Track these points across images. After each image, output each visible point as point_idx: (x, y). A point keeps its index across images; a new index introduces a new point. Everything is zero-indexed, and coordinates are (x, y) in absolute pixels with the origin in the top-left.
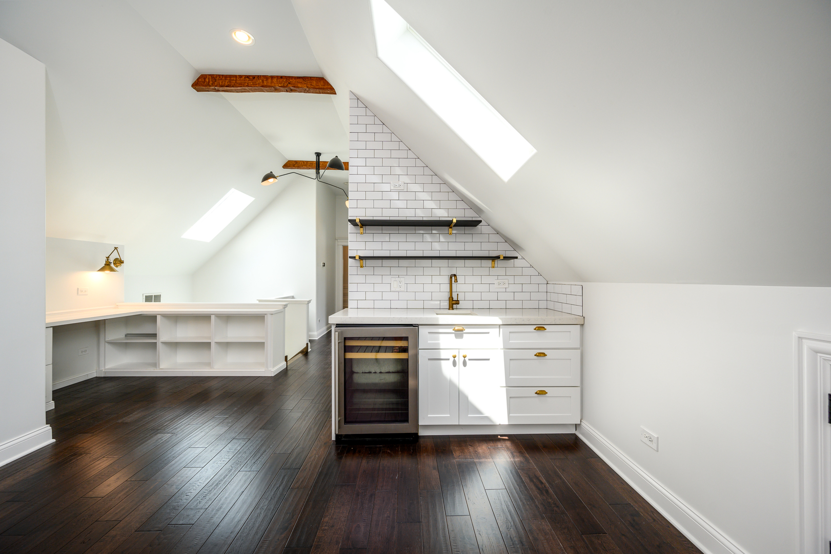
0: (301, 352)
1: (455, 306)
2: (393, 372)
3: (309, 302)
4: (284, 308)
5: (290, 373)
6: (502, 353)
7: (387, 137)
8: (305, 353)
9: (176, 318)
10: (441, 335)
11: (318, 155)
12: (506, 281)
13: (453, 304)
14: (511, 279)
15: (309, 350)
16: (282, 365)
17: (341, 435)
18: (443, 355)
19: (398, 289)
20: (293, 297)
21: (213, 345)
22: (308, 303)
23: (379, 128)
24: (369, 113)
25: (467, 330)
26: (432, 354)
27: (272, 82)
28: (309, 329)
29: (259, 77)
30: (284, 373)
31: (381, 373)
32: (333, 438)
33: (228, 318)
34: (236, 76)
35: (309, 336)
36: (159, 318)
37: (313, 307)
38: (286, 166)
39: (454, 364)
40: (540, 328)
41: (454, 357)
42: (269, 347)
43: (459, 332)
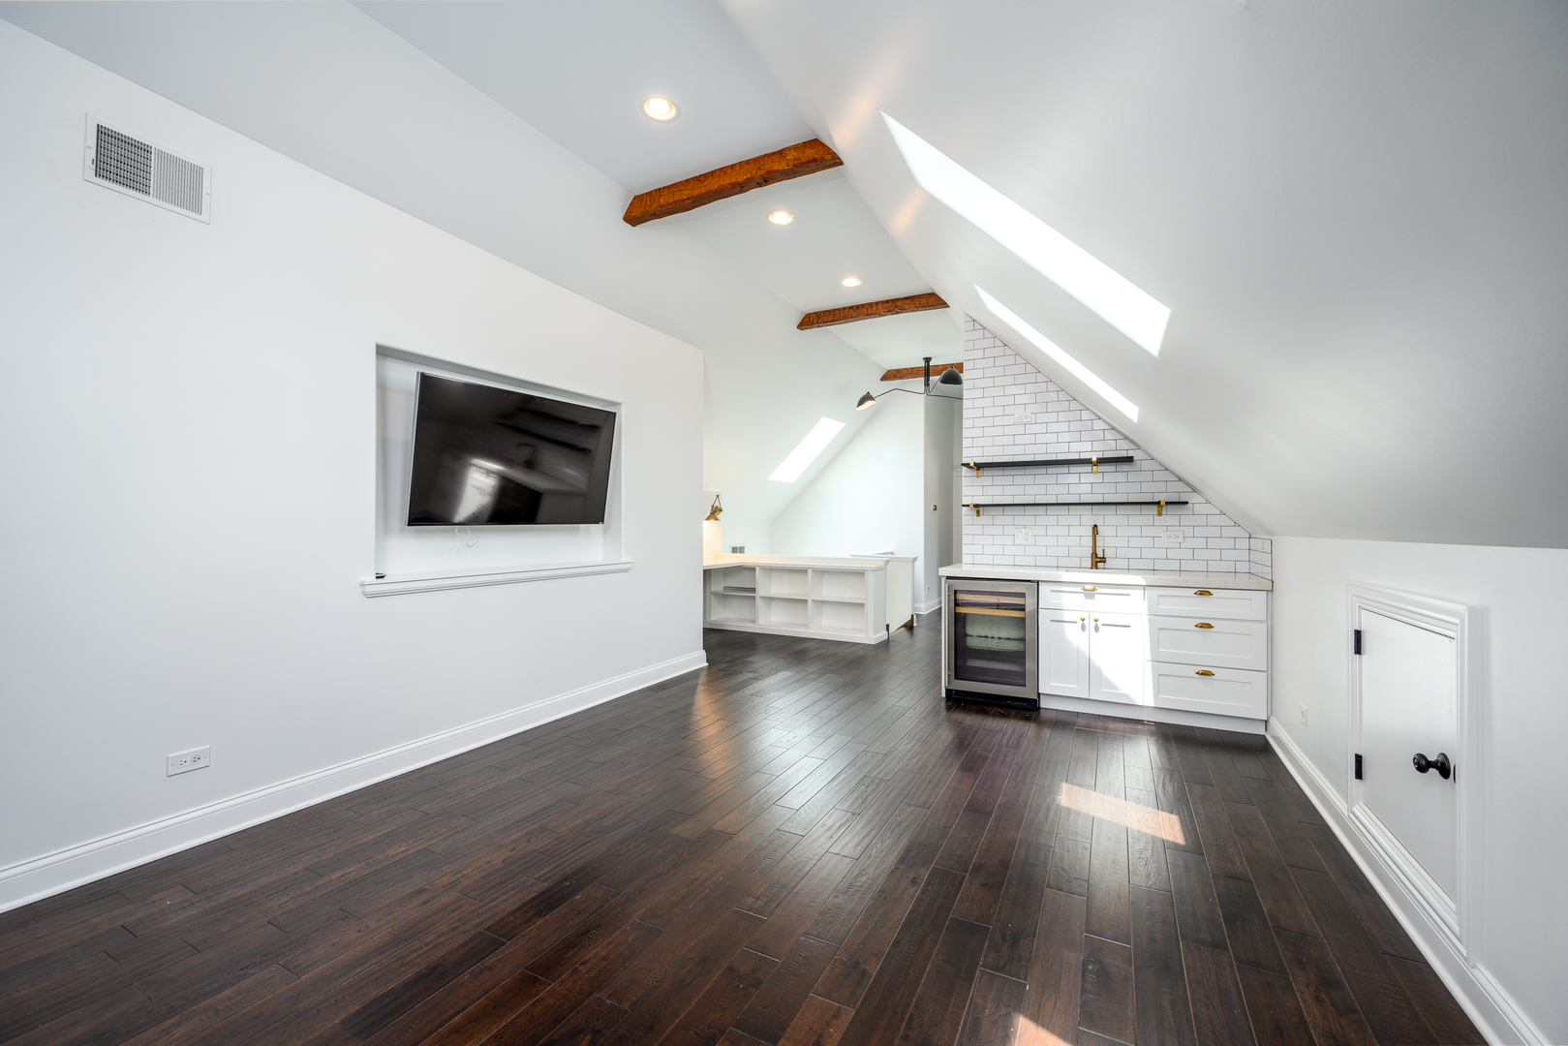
0: (905, 626)
1: (1100, 565)
2: (1014, 639)
3: (915, 559)
4: (886, 565)
5: (891, 644)
6: (1146, 619)
7: (1010, 360)
8: (909, 627)
9: (770, 570)
10: (1064, 594)
11: (928, 358)
12: (1181, 534)
13: (1097, 562)
14: (1189, 532)
15: (915, 625)
16: (882, 635)
17: (951, 690)
18: (1066, 616)
19: (1024, 542)
20: (892, 553)
21: (809, 602)
22: (914, 563)
23: (1000, 351)
24: (987, 334)
25: (1099, 590)
26: (1056, 615)
27: (877, 309)
28: (915, 600)
29: (863, 306)
30: (886, 644)
31: (999, 638)
32: (944, 695)
33: (822, 572)
34: (839, 309)
35: (914, 608)
36: (757, 569)
37: (920, 565)
38: (885, 378)
39: (1083, 628)
40: (1204, 592)
41: (1083, 620)
42: (870, 609)
43: (1090, 592)
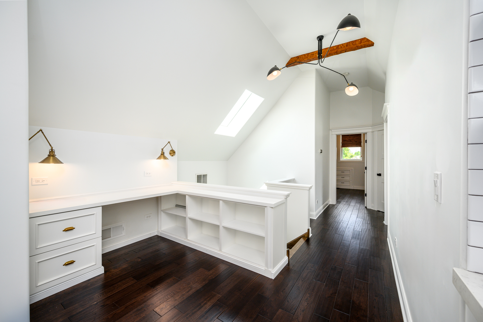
0: (303, 237)
4: (286, 198)
8: (306, 238)
9: (201, 198)
11: (320, 38)
15: (311, 235)
16: (284, 262)
21: (221, 229)
22: (310, 189)
28: (310, 210)
33: (235, 204)
35: (310, 215)
36: (187, 197)
37: (313, 191)
42: (269, 244)
